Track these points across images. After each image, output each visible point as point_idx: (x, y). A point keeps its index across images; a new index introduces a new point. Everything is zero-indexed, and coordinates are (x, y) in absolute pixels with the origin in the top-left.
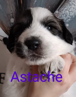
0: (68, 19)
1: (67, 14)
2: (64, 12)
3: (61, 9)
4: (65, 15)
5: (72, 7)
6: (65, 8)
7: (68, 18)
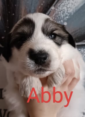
1: (65, 11)
2: (61, 9)
3: (57, 4)
4: (62, 12)
5: (70, 3)
6: (62, 3)
7: (66, 16)
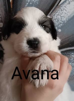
0: (60, 24)
1: (59, 19)
3: (52, 14)
4: (56, 20)
5: (64, 12)
6: (56, 13)
